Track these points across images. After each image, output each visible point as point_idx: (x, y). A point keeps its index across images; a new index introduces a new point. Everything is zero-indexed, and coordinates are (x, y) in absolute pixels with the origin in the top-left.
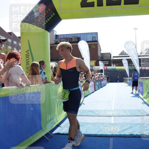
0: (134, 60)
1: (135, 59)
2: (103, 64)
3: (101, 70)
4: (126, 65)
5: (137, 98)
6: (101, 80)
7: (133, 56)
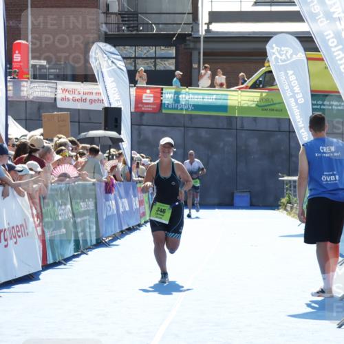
0: (332, 43)
1: (338, 35)
5: (334, 324)
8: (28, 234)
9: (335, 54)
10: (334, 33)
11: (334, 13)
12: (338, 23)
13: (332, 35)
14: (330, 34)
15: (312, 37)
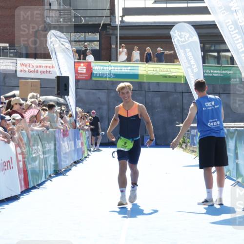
0: (231, 28)
1: (235, 23)
2: (68, 45)
3: (58, 78)
4: (190, 54)
6: (59, 136)
7: (228, 9)
8: (12, 168)
9: (233, 36)
10: (232, 21)
11: (232, 7)
12: (235, 14)
13: (231, 23)
14: (229, 22)
15: (216, 25)
